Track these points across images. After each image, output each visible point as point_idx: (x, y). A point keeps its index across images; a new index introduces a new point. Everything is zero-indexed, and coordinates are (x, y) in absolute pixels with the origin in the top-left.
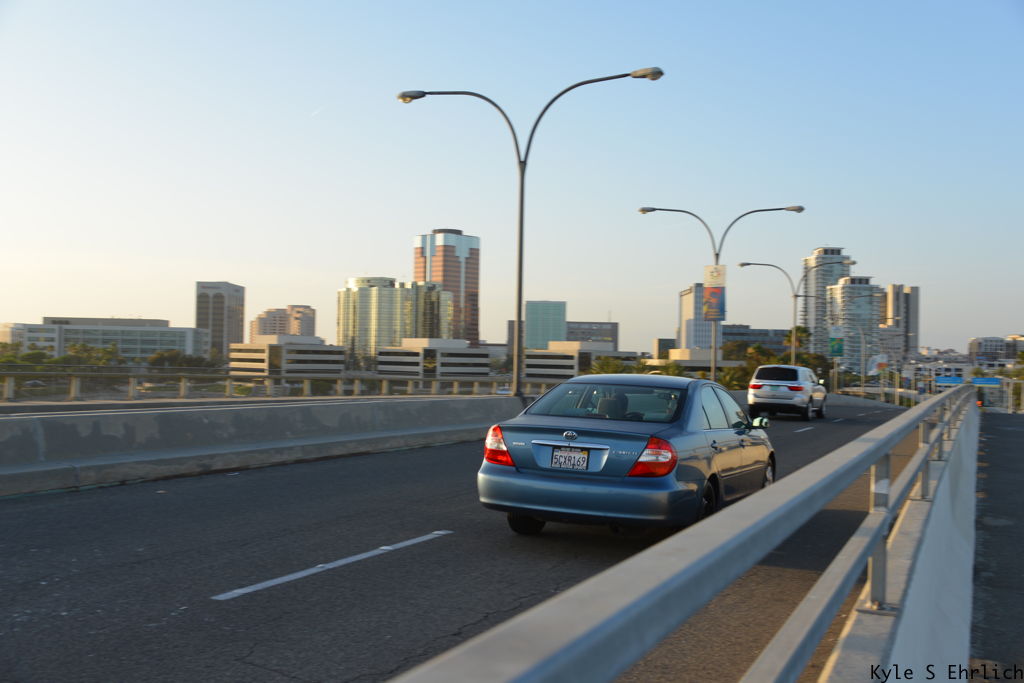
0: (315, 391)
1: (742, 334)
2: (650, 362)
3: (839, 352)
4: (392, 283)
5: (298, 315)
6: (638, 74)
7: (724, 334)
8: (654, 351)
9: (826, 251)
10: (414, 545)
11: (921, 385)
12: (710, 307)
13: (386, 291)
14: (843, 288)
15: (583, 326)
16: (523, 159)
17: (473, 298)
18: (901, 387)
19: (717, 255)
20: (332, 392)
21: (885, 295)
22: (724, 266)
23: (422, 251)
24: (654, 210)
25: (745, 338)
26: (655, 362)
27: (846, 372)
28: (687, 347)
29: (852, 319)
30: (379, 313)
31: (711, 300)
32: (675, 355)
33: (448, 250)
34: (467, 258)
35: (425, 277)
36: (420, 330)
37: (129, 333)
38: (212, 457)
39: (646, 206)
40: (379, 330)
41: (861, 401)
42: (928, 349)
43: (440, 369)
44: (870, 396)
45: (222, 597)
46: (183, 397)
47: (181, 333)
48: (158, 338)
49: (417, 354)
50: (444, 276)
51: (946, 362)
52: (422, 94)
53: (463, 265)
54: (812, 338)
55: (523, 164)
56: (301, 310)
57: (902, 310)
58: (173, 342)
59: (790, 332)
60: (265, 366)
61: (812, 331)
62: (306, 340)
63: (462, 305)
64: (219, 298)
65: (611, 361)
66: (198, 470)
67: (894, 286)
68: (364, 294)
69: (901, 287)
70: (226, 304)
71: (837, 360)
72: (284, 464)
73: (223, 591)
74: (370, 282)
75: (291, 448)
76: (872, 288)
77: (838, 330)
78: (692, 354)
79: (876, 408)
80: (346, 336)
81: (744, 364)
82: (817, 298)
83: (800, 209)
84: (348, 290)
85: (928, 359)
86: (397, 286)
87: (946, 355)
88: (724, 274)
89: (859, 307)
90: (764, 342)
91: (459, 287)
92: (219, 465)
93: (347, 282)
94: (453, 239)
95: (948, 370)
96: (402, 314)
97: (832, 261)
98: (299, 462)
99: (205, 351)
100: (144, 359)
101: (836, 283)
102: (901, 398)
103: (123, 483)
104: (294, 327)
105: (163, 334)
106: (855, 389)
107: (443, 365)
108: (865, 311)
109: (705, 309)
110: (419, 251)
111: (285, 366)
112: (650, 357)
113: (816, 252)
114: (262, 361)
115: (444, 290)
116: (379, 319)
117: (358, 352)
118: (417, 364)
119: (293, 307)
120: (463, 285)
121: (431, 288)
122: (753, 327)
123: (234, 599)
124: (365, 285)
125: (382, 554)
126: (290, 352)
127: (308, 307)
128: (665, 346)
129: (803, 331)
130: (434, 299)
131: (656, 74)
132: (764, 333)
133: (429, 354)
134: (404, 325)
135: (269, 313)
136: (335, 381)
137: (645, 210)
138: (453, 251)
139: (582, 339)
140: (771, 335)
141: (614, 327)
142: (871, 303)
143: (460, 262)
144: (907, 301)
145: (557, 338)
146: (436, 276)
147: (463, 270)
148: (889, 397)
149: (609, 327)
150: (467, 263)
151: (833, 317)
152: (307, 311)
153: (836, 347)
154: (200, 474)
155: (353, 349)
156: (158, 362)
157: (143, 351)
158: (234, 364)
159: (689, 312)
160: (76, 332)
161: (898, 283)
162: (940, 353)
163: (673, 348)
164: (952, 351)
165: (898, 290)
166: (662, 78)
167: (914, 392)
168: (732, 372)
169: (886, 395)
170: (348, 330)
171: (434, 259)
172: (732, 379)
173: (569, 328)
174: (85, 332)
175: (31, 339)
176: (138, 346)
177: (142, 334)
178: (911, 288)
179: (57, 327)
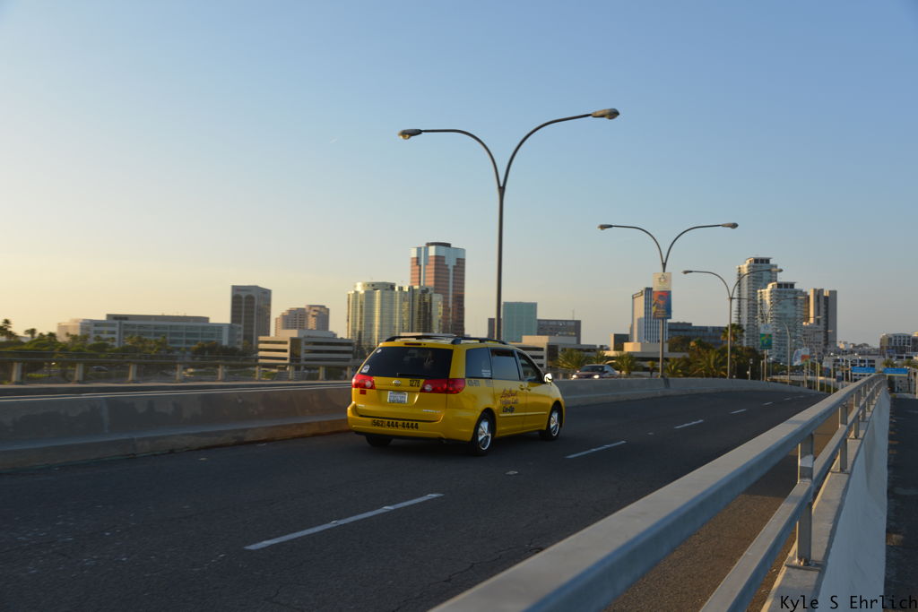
0: (328, 377)
1: (686, 330)
2: (607, 353)
3: (769, 346)
4: (392, 287)
5: (315, 314)
6: (598, 114)
7: (670, 330)
8: (611, 344)
9: (756, 261)
10: (412, 505)
11: (839, 374)
12: (657, 308)
13: (387, 294)
14: (771, 292)
15: (551, 323)
16: (502, 185)
17: (459, 300)
18: (821, 375)
19: (664, 265)
20: (342, 377)
21: (809, 297)
22: (670, 273)
23: (418, 260)
24: (611, 226)
25: (687, 334)
26: (611, 353)
27: (774, 362)
28: (639, 341)
29: (779, 318)
30: (382, 312)
31: (659, 302)
32: (629, 347)
33: (439, 259)
34: (454, 267)
35: (420, 282)
36: (416, 325)
37: (177, 327)
38: (245, 430)
39: (604, 223)
40: (381, 326)
41: (787, 388)
42: (845, 343)
44: (794, 383)
45: (253, 547)
46: (220, 381)
47: (219, 327)
48: (200, 331)
50: (435, 281)
51: (860, 355)
52: (418, 132)
53: (451, 272)
54: (745, 334)
55: (502, 190)
56: (318, 309)
57: (822, 310)
58: (212, 335)
59: (727, 328)
60: (287, 355)
61: (745, 328)
62: (321, 334)
63: (450, 305)
64: (250, 299)
65: (575, 353)
66: (233, 441)
67: (815, 290)
68: (369, 295)
69: (822, 290)
70: (256, 304)
71: (767, 352)
72: (303, 437)
73: (255, 542)
74: (375, 286)
75: (308, 424)
76: (796, 292)
77: (767, 327)
78: (642, 346)
79: (800, 393)
80: (354, 331)
81: (687, 355)
82: (749, 300)
83: (734, 226)
84: (356, 292)
85: (845, 352)
86: (397, 289)
87: (861, 349)
88: (671, 280)
89: (785, 307)
90: (703, 337)
91: (448, 290)
92: (250, 437)
93: (355, 286)
94: (443, 251)
95: (861, 361)
96: (401, 313)
97: (761, 269)
98: (314, 435)
99: (238, 343)
100: (188, 349)
101: (766, 287)
102: (822, 384)
103: (172, 451)
104: (312, 323)
105: (204, 328)
106: (782, 377)
108: (790, 310)
109: (654, 309)
110: (415, 260)
111: (304, 355)
112: (608, 349)
113: (748, 262)
114: (285, 351)
115: (435, 293)
116: (382, 317)
117: (365, 344)
119: (311, 306)
120: (451, 292)
121: (425, 291)
122: (693, 325)
123: (263, 549)
124: (370, 289)
125: (385, 513)
126: (308, 343)
127: (323, 307)
128: (620, 340)
129: (737, 328)
130: (427, 300)
131: (613, 114)
132: (705, 329)
134: (402, 321)
135: (291, 311)
136: (345, 368)
137: (603, 227)
138: (444, 261)
139: (550, 334)
140: (710, 331)
141: (578, 323)
142: (795, 304)
143: (448, 270)
144: (827, 303)
145: (529, 333)
146: (429, 281)
147: (451, 276)
148: (811, 384)
149: (573, 324)
150: (454, 270)
151: (763, 316)
152: (322, 310)
153: (765, 342)
154: (235, 444)
155: (360, 341)
156: (200, 351)
157: (188, 342)
158: (261, 354)
159: (640, 313)
160: (134, 326)
161: (818, 288)
162: (854, 346)
163: (628, 341)
164: (866, 345)
165: (818, 293)
166: (618, 117)
167: (833, 380)
168: (677, 362)
169: (809, 382)
170: (355, 325)
171: (427, 267)
172: (676, 368)
173: (539, 325)
174: (140, 326)
175: (95, 332)
176: (184, 338)
177: (187, 328)
178: (830, 292)
179: (117, 322)
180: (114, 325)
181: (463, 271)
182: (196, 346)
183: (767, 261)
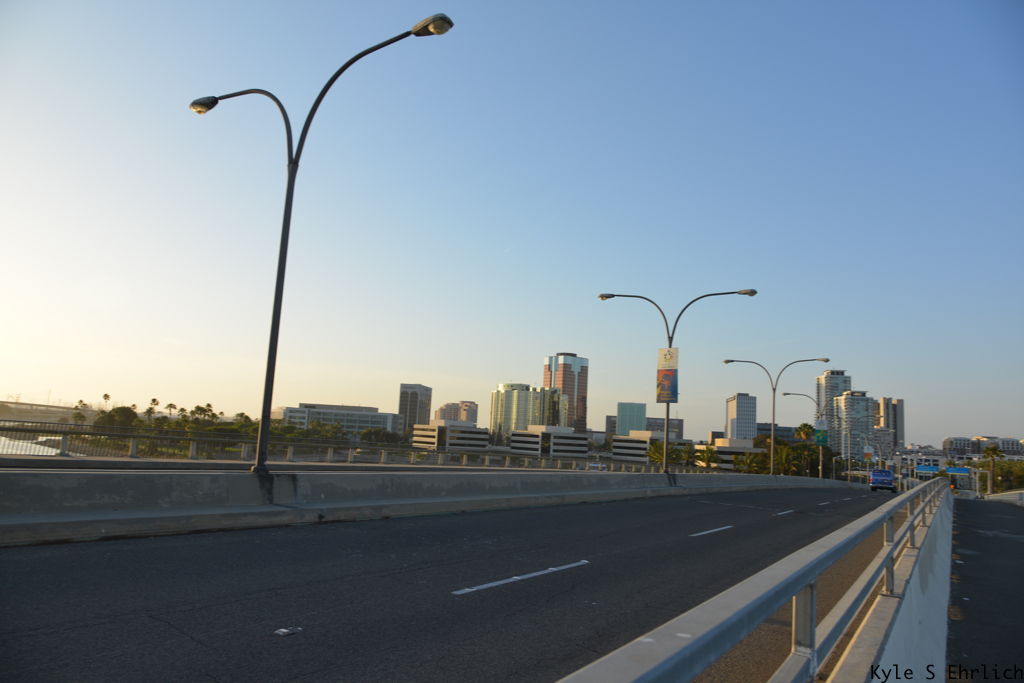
4: (527, 388)
5: (466, 408)
7: (759, 429)
8: (706, 440)
9: (833, 373)
11: (904, 471)
13: (523, 393)
14: (846, 399)
15: (658, 421)
17: (583, 400)
21: (879, 404)
23: (550, 366)
28: (731, 438)
29: (853, 422)
30: (518, 408)
32: (719, 442)
33: (566, 366)
34: (579, 373)
35: (550, 385)
36: (546, 420)
37: (352, 415)
40: (517, 419)
42: (912, 444)
43: (552, 447)
47: (385, 416)
48: (369, 419)
49: (537, 436)
50: (564, 384)
51: (925, 455)
53: (576, 377)
56: (469, 404)
57: (891, 416)
58: (379, 423)
60: (435, 440)
62: (471, 424)
64: (415, 395)
65: (680, 447)
67: (885, 399)
68: (508, 394)
69: (890, 399)
70: (419, 398)
74: (513, 387)
76: (868, 400)
78: (733, 443)
80: (495, 423)
82: (826, 405)
84: (498, 392)
85: (912, 452)
86: (531, 390)
87: (926, 450)
89: (858, 412)
91: (574, 392)
93: (498, 386)
94: (570, 360)
95: (926, 460)
96: (533, 409)
97: (837, 380)
99: (399, 429)
100: (359, 433)
101: (841, 395)
104: (463, 416)
105: (373, 417)
107: (555, 444)
108: (862, 415)
110: (547, 367)
111: (448, 441)
114: (434, 437)
115: (563, 394)
116: (518, 412)
118: (537, 443)
119: (464, 402)
120: (576, 390)
121: (554, 392)
122: (780, 426)
124: (510, 389)
126: (452, 432)
127: (473, 403)
128: (717, 435)
130: (556, 399)
132: (790, 429)
133: (546, 436)
134: (534, 417)
135: (447, 406)
138: (571, 368)
139: (652, 430)
140: (793, 431)
141: (681, 421)
142: (867, 409)
143: (574, 375)
144: (895, 410)
145: (639, 428)
146: (558, 384)
147: (576, 380)
149: (677, 422)
150: (580, 376)
152: (473, 406)
153: (821, 438)
155: (499, 432)
156: (367, 436)
157: (361, 427)
158: (415, 439)
159: (733, 414)
160: (319, 413)
161: (888, 397)
162: (920, 448)
163: (721, 438)
164: (930, 447)
165: (887, 402)
170: (497, 418)
171: (557, 373)
172: (752, 461)
173: (647, 422)
174: (324, 414)
175: (291, 417)
176: (357, 424)
177: (360, 416)
178: (898, 401)
179: (307, 410)
180: (304, 412)
181: (586, 377)
182: (364, 431)
183: (842, 373)
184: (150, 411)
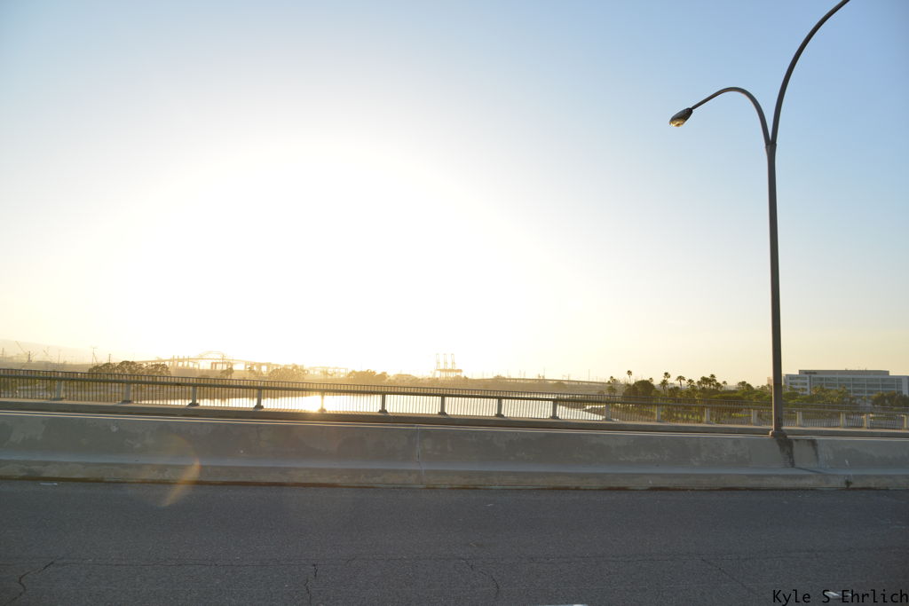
47: (898, 379)
48: (880, 383)
58: (892, 386)
100: (869, 398)
105: (884, 380)
156: (880, 399)
157: (869, 392)
174: (829, 379)
175: (791, 384)
176: (866, 388)
179: (807, 376)
180: (806, 379)
182: (875, 395)
184: (664, 383)
